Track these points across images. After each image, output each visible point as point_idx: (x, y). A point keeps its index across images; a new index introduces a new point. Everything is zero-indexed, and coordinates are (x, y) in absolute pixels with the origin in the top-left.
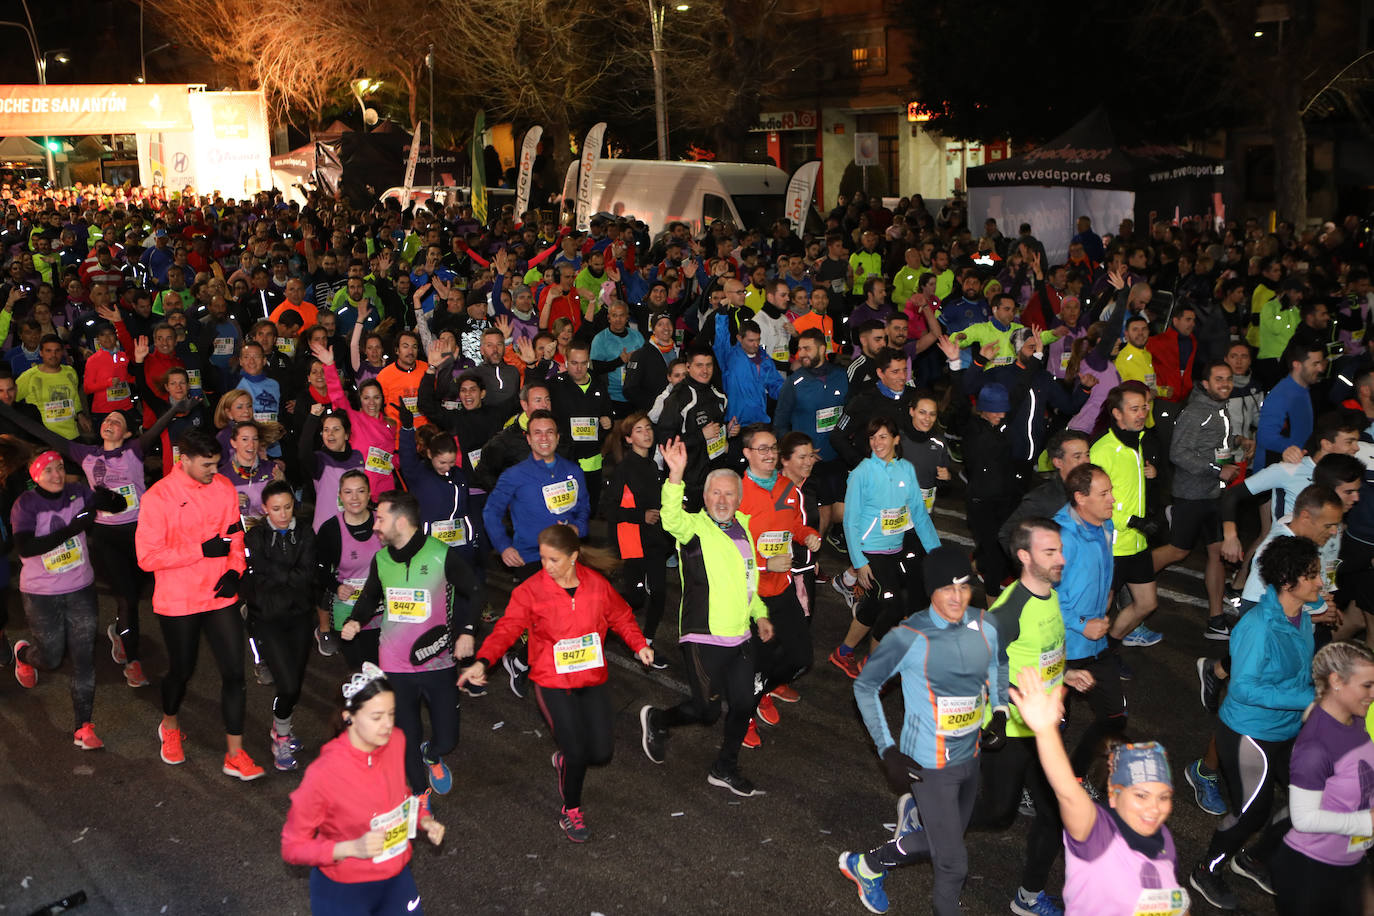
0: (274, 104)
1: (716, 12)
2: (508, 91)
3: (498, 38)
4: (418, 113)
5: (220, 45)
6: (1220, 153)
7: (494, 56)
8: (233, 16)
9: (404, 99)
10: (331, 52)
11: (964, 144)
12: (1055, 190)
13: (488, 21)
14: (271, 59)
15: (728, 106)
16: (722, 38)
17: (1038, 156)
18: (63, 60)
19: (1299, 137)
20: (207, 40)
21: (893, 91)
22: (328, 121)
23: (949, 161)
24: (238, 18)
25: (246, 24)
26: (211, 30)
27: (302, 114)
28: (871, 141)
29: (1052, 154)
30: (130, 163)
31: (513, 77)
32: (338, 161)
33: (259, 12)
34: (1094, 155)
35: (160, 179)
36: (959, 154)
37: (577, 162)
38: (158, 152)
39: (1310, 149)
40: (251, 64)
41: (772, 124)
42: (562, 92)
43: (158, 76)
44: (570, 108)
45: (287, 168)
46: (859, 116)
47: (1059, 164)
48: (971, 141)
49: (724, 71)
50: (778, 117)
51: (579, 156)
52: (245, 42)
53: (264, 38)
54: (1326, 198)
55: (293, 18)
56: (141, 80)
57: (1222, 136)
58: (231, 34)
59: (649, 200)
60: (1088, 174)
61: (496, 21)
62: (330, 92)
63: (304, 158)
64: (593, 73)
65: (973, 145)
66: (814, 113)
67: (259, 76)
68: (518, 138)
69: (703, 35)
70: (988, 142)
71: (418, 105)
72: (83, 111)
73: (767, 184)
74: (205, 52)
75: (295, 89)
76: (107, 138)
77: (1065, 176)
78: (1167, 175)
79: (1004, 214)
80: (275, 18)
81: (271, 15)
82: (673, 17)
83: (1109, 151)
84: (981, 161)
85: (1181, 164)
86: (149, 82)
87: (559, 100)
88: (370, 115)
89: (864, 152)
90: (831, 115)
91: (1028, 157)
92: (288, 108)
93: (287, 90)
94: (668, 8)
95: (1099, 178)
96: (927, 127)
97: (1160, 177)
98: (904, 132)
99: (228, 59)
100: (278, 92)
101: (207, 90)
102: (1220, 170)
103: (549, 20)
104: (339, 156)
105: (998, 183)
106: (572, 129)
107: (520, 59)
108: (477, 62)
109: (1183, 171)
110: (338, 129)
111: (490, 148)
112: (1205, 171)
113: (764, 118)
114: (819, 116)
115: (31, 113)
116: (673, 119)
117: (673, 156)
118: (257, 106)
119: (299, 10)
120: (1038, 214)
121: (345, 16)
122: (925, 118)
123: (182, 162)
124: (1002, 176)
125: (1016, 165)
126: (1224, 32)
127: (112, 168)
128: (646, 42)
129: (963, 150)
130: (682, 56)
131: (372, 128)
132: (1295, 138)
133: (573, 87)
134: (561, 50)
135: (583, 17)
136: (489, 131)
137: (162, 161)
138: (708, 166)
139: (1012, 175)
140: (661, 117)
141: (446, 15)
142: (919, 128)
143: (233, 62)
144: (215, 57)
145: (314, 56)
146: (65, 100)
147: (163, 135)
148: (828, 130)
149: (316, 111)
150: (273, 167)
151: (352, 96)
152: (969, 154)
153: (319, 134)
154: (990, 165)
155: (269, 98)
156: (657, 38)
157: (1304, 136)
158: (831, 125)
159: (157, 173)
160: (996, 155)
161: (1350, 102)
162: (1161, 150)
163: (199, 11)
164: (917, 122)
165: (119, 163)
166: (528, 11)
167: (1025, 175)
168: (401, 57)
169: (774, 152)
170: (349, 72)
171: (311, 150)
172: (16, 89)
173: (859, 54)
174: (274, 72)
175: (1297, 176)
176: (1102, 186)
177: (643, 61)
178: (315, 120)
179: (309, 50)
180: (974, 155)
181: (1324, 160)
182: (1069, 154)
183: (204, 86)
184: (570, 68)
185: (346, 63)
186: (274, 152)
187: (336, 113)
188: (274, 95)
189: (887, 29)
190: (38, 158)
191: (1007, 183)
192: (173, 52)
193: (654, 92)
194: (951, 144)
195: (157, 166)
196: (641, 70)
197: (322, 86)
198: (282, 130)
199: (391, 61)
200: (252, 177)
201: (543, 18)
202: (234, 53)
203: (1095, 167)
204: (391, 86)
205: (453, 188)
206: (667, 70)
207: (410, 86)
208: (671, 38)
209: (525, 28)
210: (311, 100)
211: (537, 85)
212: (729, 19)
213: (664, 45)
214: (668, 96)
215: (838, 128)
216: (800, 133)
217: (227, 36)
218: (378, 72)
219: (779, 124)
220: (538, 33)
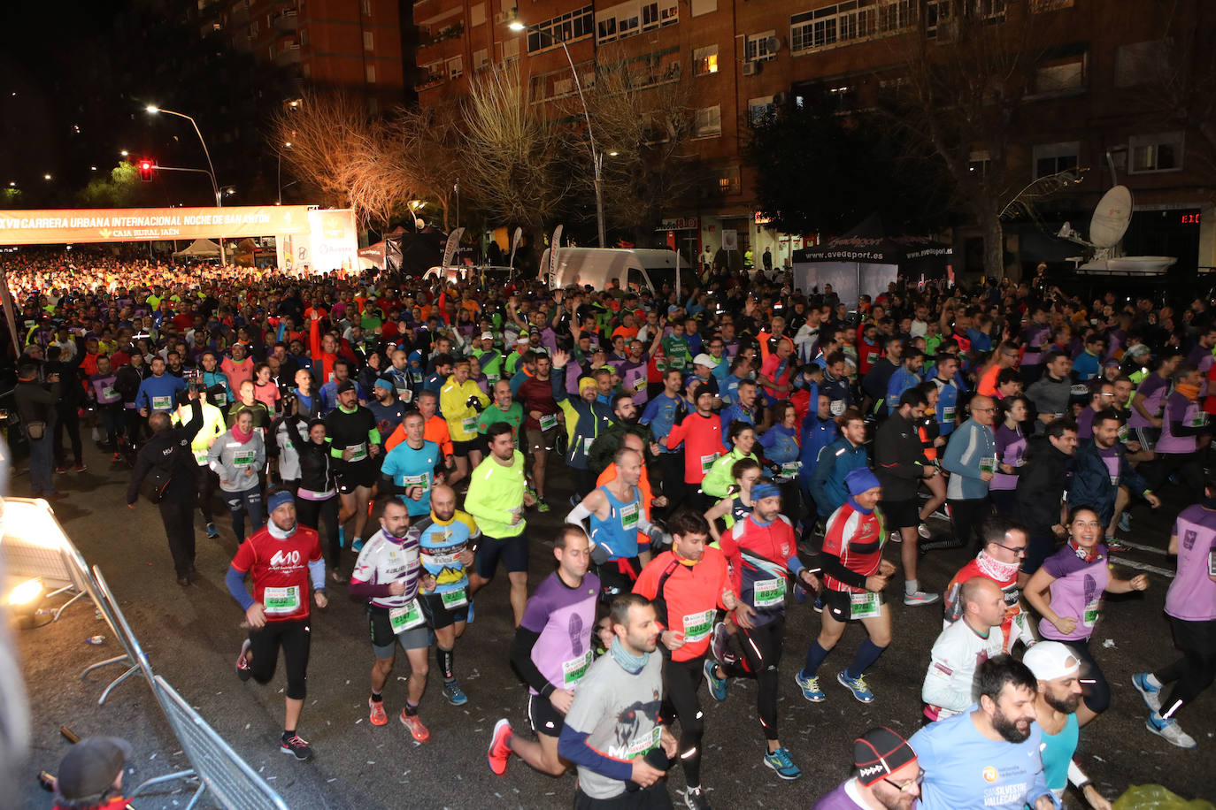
0: (360, 217)
1: (635, 156)
2: (506, 207)
3: (499, 174)
4: (448, 220)
5: (327, 181)
6: (949, 241)
7: (496, 185)
8: (335, 163)
9: (441, 212)
10: (395, 184)
11: (790, 237)
12: (849, 264)
13: (493, 164)
14: (359, 189)
15: (642, 214)
16: (639, 173)
17: (837, 242)
18: (231, 192)
19: (997, 230)
20: (319, 178)
21: (745, 205)
22: (393, 227)
23: (781, 248)
24: (339, 164)
25: (343, 168)
26: (321, 172)
27: (377, 222)
28: (734, 234)
29: (846, 242)
30: (272, 254)
31: (508, 198)
32: (399, 251)
33: (351, 161)
34: (872, 242)
35: (291, 265)
36: (787, 244)
37: (549, 249)
38: (289, 247)
39: (1004, 240)
40: (346, 192)
41: (670, 226)
42: (539, 207)
43: (289, 201)
44: (544, 217)
45: (368, 256)
46: (724, 220)
47: (850, 248)
48: (795, 235)
49: (640, 192)
50: (674, 221)
51: (550, 246)
52: (343, 179)
53: (354, 177)
54: (1015, 269)
55: (372, 164)
56: (278, 204)
57: (950, 231)
58: (334, 174)
59: (594, 273)
60: (869, 254)
61: (498, 164)
62: (395, 209)
63: (378, 250)
64: (558, 195)
65: (794, 238)
66: (696, 219)
67: (351, 199)
68: (511, 235)
69: (627, 170)
70: (806, 236)
71: (449, 216)
72: (243, 222)
73: (667, 261)
74: (318, 186)
75: (373, 207)
76: (258, 239)
77: (854, 255)
78: (917, 254)
79: (817, 279)
80: (361, 164)
81: (358, 162)
82: (607, 160)
83: (882, 239)
84: (801, 247)
85: (925, 248)
86: (283, 204)
87: (536, 212)
88: (420, 223)
89: (729, 242)
90: (707, 220)
91: (831, 243)
92: (368, 220)
93: (368, 208)
94: (604, 154)
95: (875, 256)
96: (767, 226)
97: (913, 255)
98: (752, 230)
99: (332, 189)
100: (363, 209)
101: (319, 208)
102: (950, 251)
103: (530, 163)
104: (400, 248)
105: (812, 260)
106: (545, 229)
107: (512, 186)
108: (486, 189)
109: (927, 252)
110: (400, 231)
111: (494, 242)
112: (941, 252)
113: (665, 222)
114: (699, 221)
115: (212, 225)
116: (608, 222)
117: (608, 245)
118: (350, 218)
119: (376, 159)
120: (838, 278)
121: (405, 161)
122: (766, 221)
123: (303, 253)
124: (815, 256)
125: (823, 248)
126: (950, 166)
127: (261, 257)
128: (592, 175)
129: (790, 240)
130: (614, 184)
131: (420, 230)
132: (995, 231)
133: (546, 203)
134: (538, 181)
135: (552, 160)
136: (494, 232)
137: (291, 252)
138: (631, 251)
139: (821, 255)
140: (601, 222)
141: (468, 161)
142: (762, 228)
143: (335, 191)
144: (324, 189)
145: (385, 186)
146: (233, 216)
147: (293, 237)
148: (705, 229)
149: (386, 220)
150: (359, 255)
151: (408, 211)
152: (793, 243)
153: (388, 235)
154: (806, 249)
155: (357, 213)
156: (598, 172)
157: (1001, 230)
158: (707, 226)
159: (288, 260)
160: (810, 244)
161: (1029, 210)
162: (913, 239)
163: (314, 160)
164: (761, 224)
165: (265, 255)
166: (518, 157)
167: (830, 255)
168: (439, 187)
169: (671, 243)
170: (406, 196)
171: (383, 245)
172: (203, 210)
173: (723, 182)
174: (360, 197)
175: (997, 254)
176: (878, 261)
177: (589, 186)
178: (386, 226)
179: (382, 183)
180: (796, 243)
181: (1013, 246)
182: (856, 241)
183: (317, 206)
184: (543, 192)
185: (404, 191)
186: (361, 245)
187: (397, 221)
188: (360, 212)
189: (740, 167)
190: (216, 253)
191: (818, 260)
192: (298, 187)
193: (596, 205)
194: (782, 237)
195: (288, 256)
196: (588, 192)
197: (390, 205)
198: (365, 233)
199: (433, 189)
200: (347, 261)
201: (527, 162)
202: (336, 186)
203: (873, 250)
204: (433, 205)
205: (471, 266)
206: (604, 193)
207: (444, 205)
208: (606, 173)
209: (515, 167)
210: (383, 214)
211: (523, 202)
212: (643, 161)
213: (602, 177)
214: (605, 208)
215: (711, 228)
216: (687, 231)
217: (331, 175)
218: (424, 196)
219: (674, 226)
220: (524, 171)
